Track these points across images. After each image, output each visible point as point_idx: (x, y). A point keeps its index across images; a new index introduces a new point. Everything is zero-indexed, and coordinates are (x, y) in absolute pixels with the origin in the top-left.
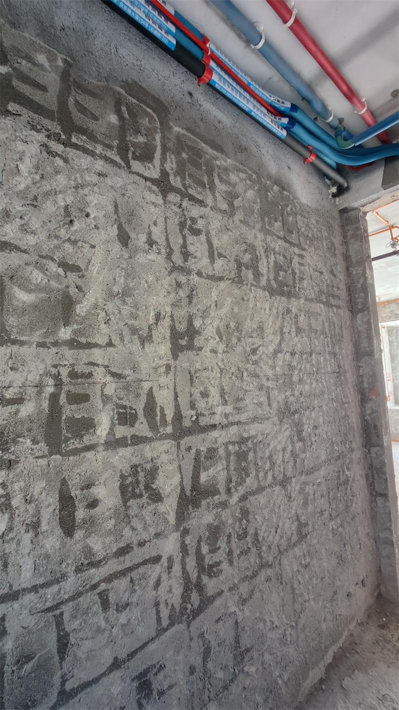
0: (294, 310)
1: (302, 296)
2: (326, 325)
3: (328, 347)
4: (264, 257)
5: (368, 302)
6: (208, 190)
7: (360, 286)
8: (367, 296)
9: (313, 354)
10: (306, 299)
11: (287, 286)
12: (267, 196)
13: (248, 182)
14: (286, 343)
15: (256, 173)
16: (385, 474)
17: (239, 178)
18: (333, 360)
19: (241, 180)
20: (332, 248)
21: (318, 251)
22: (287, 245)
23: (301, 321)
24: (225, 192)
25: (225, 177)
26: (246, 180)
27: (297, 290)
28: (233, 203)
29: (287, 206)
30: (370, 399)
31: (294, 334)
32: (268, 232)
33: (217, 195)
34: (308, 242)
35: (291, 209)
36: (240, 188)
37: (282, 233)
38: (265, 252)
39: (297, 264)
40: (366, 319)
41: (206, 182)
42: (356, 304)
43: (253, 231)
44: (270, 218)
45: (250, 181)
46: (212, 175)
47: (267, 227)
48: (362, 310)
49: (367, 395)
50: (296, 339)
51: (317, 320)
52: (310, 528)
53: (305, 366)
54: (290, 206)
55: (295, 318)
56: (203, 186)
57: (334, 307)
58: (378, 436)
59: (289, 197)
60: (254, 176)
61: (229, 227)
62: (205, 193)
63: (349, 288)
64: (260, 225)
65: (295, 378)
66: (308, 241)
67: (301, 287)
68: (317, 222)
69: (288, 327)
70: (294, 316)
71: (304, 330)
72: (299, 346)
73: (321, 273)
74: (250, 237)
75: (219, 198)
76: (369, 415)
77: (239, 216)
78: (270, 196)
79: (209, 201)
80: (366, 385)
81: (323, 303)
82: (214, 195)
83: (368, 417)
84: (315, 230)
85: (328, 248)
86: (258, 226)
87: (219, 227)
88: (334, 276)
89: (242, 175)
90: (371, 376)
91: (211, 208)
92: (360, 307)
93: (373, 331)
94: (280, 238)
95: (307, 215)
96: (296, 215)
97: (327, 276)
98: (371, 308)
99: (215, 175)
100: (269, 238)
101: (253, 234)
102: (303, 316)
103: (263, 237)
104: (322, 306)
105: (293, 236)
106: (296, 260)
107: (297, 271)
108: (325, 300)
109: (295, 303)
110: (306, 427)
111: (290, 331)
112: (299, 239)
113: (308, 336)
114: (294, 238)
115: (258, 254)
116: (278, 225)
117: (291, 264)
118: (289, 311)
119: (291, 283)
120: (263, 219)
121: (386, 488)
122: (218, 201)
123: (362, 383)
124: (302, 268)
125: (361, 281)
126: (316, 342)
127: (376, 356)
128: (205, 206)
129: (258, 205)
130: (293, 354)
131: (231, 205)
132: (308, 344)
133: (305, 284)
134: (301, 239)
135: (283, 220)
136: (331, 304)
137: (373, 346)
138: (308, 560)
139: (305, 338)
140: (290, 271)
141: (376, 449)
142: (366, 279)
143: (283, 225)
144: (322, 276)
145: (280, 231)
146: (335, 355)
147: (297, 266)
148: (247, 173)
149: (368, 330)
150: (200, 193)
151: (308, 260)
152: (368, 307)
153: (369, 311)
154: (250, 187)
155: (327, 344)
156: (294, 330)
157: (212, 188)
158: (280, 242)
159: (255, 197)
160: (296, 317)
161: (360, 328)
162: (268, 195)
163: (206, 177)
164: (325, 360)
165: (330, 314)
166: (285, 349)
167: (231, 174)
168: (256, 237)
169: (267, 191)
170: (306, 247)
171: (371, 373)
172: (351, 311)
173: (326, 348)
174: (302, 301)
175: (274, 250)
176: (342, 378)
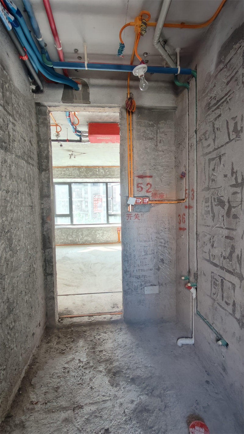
0: (9, 161)
1: (14, 152)
2: (27, 175)
3: (27, 190)
5: (49, 166)
7: (45, 155)
8: (48, 162)
9: (19, 193)
10: (16, 156)
11: (5, 143)
14: (3, 183)
16: (52, 262)
18: (29, 198)
20: (30, 125)
21: (23, 125)
22: (6, 113)
23: (13, 170)
27: (11, 147)
29: (6, 83)
30: (47, 223)
31: (8, 178)
34: (18, 116)
35: (8, 87)
37: (2, 101)
39: (11, 129)
40: (47, 176)
42: (42, 165)
48: (46, 170)
49: (45, 220)
50: (9, 182)
51: (22, 171)
52: (15, 304)
53: (14, 201)
54: (8, 84)
55: (9, 167)
57: (31, 165)
58: (50, 243)
59: (7, 77)
63: (38, 155)
65: (8, 209)
67: (13, 146)
68: (23, 104)
69: (5, 172)
70: (8, 165)
71: (15, 176)
72: (11, 187)
73: (25, 140)
76: (46, 231)
80: (45, 214)
81: (25, 161)
83: (45, 233)
84: (22, 109)
88: (32, 144)
92: (44, 168)
93: (51, 183)
96: (11, 93)
97: (27, 143)
102: (14, 166)
106: (10, 126)
107: (11, 134)
108: (26, 159)
109: (9, 157)
110: (14, 241)
111: (6, 175)
112: (13, 112)
113: (17, 181)
114: (9, 108)
117: (8, 127)
118: (5, 161)
119: (7, 141)
121: (53, 270)
123: (43, 213)
124: (14, 133)
125: (46, 152)
126: (21, 185)
127: (52, 198)
130: (7, 192)
132: (17, 186)
133: (15, 145)
135: (3, 92)
136: (30, 163)
137: (50, 192)
138: (13, 324)
139: (15, 182)
140: (7, 133)
141: (49, 249)
142: (48, 152)
143: (3, 96)
144: (25, 143)
146: (30, 195)
147: (11, 130)
149: (48, 182)
151: (17, 128)
152: (49, 169)
153: (49, 171)
155: (27, 188)
156: (8, 175)
161: (43, 181)
164: (25, 198)
165: (29, 169)
166: (3, 188)
170: (17, 119)
171: (48, 208)
172: (39, 169)
174: (14, 156)
176: (34, 210)
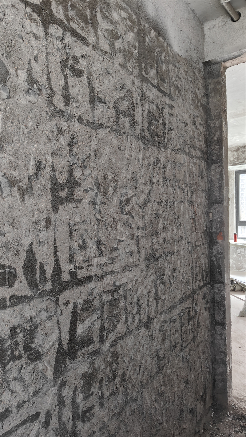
0: (163, 161)
1: (170, 146)
2: (187, 174)
3: (188, 195)
4: (139, 105)
5: (222, 154)
6: (90, 25)
7: (216, 139)
8: (221, 149)
9: (176, 202)
10: (173, 150)
11: (158, 136)
12: (144, 41)
13: (129, 23)
14: (154, 192)
15: (136, 14)
17: (120, 16)
18: (190, 208)
19: (123, 19)
20: (195, 100)
21: (184, 103)
22: (160, 94)
23: (168, 171)
24: (106, 30)
25: (107, 14)
26: (126, 19)
27: (166, 140)
28: (113, 44)
29: (162, 53)
30: (217, 242)
31: (161, 184)
32: (144, 80)
33: (99, 33)
34: (177, 93)
35: (165, 57)
36: (121, 29)
37: (156, 81)
38: (141, 100)
39: (167, 114)
40: (218, 170)
41: (89, 16)
42: (212, 155)
43: (132, 77)
44: (146, 65)
45: (131, 21)
46: (94, 9)
47: (144, 74)
48: (216, 162)
49: (214, 238)
50: (163, 190)
51: (180, 170)
52: (166, 361)
54: (164, 53)
55: (163, 168)
56: (86, 21)
57: (194, 158)
58: (221, 274)
59: (163, 43)
60: (134, 17)
61: (109, 70)
62: (87, 29)
63: (206, 140)
64: (138, 71)
66: (177, 91)
67: (169, 137)
69: (157, 177)
70: (162, 166)
71: (170, 180)
72: (165, 195)
73: (186, 124)
74: (129, 83)
75: (101, 37)
76: (215, 256)
77: (119, 59)
78: (147, 40)
79: (91, 39)
80: (214, 230)
81: (186, 154)
82: (96, 32)
83: (213, 258)
84: (184, 80)
85: (193, 100)
86: (136, 72)
87: (100, 70)
88: (196, 127)
89: (124, 14)
90: (219, 222)
91: (93, 47)
92: (214, 158)
93: (224, 181)
94: (154, 86)
95: (177, 65)
96: (169, 63)
97: (190, 127)
98: (224, 160)
99: (98, 9)
100: (145, 86)
101: (131, 80)
102: (169, 166)
103: (140, 84)
104: (185, 156)
105: (166, 85)
106: (167, 110)
107: (167, 122)
108: (187, 151)
109: (164, 154)
110: (167, 271)
111: (158, 181)
112: (170, 89)
113: (172, 186)
114: (166, 87)
115: (135, 102)
116: (153, 72)
117: (162, 113)
118: (158, 161)
119: (161, 133)
120: (140, 66)
121: (224, 318)
122: (100, 40)
123: (211, 227)
124: (171, 119)
125: (218, 134)
126: (178, 191)
127: (225, 204)
128: (88, 44)
129: (137, 49)
130: (159, 203)
131: (112, 45)
132: (172, 193)
133: (172, 135)
134: (172, 88)
135: (157, 67)
136: (192, 155)
137: (222, 195)
138: (163, 388)
139: (170, 188)
140: (162, 121)
141: (219, 285)
142: (222, 132)
143: (157, 72)
144: (187, 128)
145: (154, 79)
146: (192, 203)
147: (167, 116)
148: (127, 12)
149: (219, 180)
150: (82, 29)
151: (176, 111)
152: (222, 159)
153: (222, 163)
154: (131, 29)
155: (187, 193)
156: (161, 180)
157: (94, 24)
158: (154, 90)
159: (134, 40)
160: (165, 167)
161: (213, 178)
162: (145, 39)
163: (89, 11)
164: (185, 208)
165: (191, 165)
166: (154, 199)
167: (113, 10)
168: (133, 84)
169: (145, 34)
170: (176, 97)
171: (219, 220)
172: (207, 162)
173: (186, 197)
174: (170, 151)
175: (148, 99)
176: (197, 224)
